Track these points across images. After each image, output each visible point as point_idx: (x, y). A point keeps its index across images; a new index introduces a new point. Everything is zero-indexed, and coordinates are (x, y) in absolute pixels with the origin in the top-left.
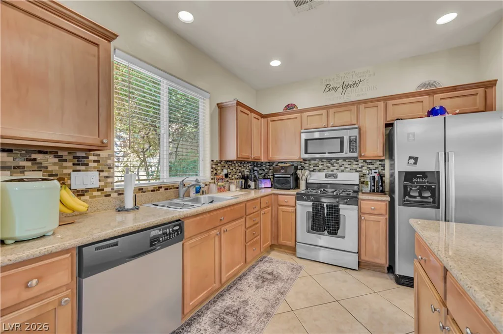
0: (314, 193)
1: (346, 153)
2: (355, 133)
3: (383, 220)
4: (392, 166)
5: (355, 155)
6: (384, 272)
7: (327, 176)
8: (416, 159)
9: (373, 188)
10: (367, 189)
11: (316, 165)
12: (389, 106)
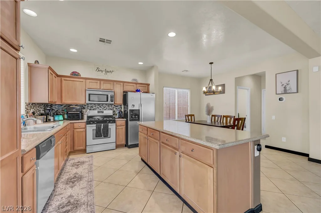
1: (109, 102)
2: (113, 94)
3: (124, 127)
5: (113, 103)
6: (124, 147)
7: (99, 112)
8: (134, 105)
9: (119, 116)
10: (117, 116)
11: (92, 107)
12: (124, 85)
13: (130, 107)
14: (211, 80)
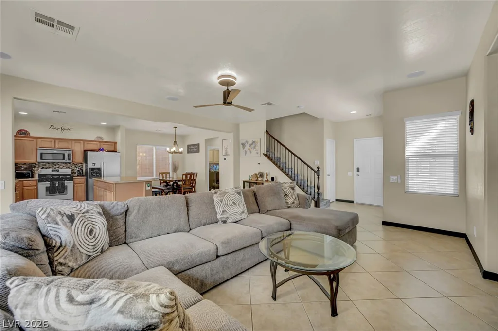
0: (42, 178)
1: (66, 161)
2: (70, 152)
3: (84, 185)
4: (87, 166)
5: (71, 161)
7: (53, 171)
8: (95, 164)
9: (79, 174)
10: (76, 175)
11: (44, 165)
12: (85, 144)
13: (90, 166)
14: (175, 142)
